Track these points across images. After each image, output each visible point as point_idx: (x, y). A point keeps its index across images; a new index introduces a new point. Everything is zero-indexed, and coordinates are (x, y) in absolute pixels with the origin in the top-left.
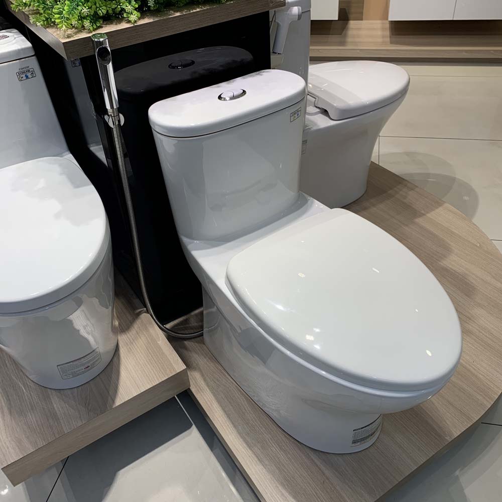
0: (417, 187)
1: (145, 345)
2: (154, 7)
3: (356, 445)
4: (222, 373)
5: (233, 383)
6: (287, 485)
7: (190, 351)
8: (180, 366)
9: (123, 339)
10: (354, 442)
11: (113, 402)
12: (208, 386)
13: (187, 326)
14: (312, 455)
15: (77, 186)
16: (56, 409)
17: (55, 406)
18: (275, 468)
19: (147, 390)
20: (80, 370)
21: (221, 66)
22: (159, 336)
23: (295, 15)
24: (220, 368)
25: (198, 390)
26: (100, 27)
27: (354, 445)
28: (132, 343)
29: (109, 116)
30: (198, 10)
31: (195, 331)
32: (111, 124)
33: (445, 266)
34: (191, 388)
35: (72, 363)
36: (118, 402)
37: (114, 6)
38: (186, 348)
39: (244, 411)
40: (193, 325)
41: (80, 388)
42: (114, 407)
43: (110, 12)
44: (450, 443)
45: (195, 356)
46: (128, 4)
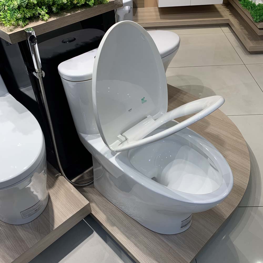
0: (188, 93)
1: (64, 193)
2: (56, 11)
3: (183, 228)
4: (107, 202)
5: (113, 206)
6: (152, 255)
7: (88, 193)
8: (86, 202)
9: (51, 192)
10: (182, 227)
11: (53, 226)
12: (101, 210)
13: (83, 179)
14: (161, 237)
15: (20, 113)
16: (21, 235)
17: (20, 234)
18: (144, 247)
19: (70, 218)
20: (32, 213)
21: (91, 40)
22: (71, 187)
23: (127, 10)
24: (105, 199)
25: (96, 213)
26: (28, 24)
27: (181, 229)
28: (57, 193)
29: (36, 73)
30: (79, 11)
31: (88, 182)
32: (38, 77)
33: (208, 132)
34: (92, 212)
35: (28, 210)
36: (56, 226)
37: (34, 12)
38: (84, 191)
39: (122, 220)
40: (86, 178)
41: (33, 222)
42: (54, 229)
43: (32, 15)
44: (226, 220)
45: (91, 195)
46: (42, 10)
